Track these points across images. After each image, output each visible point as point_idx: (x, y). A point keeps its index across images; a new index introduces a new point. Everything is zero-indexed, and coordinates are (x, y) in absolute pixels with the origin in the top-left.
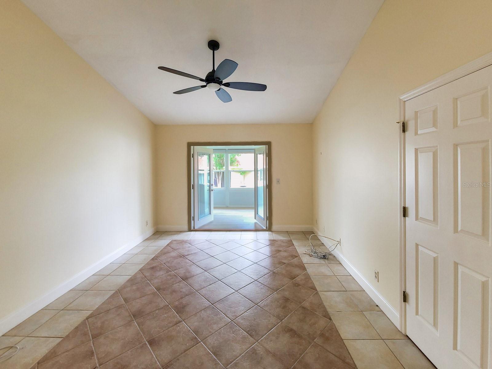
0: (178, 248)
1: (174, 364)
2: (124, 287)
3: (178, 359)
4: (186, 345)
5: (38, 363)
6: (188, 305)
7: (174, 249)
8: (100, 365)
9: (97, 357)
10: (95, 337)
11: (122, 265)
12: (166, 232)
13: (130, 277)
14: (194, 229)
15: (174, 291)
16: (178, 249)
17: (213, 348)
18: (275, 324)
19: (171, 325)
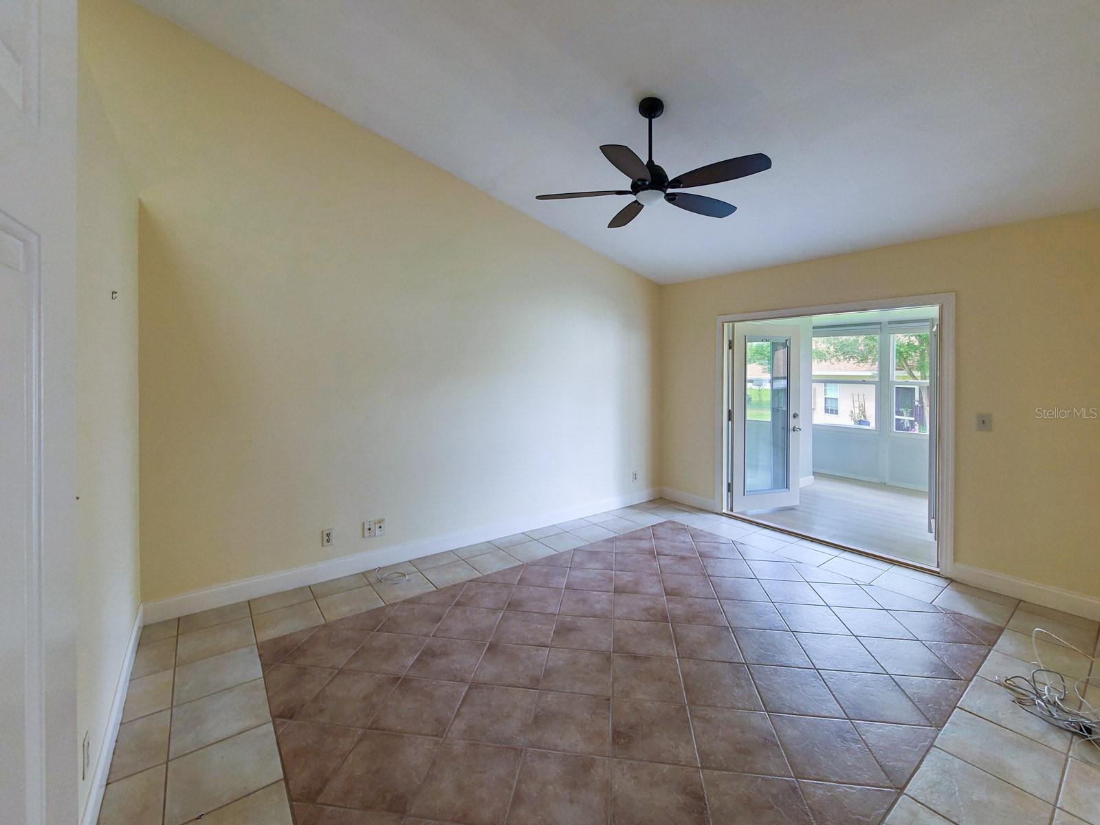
0: (664, 536)
1: (484, 690)
2: (535, 563)
3: (493, 688)
4: (519, 678)
5: (404, 601)
6: (580, 630)
7: (655, 537)
8: (433, 636)
9: (439, 627)
10: (458, 604)
11: (560, 532)
12: (676, 502)
13: (557, 553)
14: (731, 513)
15: (584, 601)
16: (662, 538)
17: (541, 709)
18: (680, 761)
19: (532, 642)
